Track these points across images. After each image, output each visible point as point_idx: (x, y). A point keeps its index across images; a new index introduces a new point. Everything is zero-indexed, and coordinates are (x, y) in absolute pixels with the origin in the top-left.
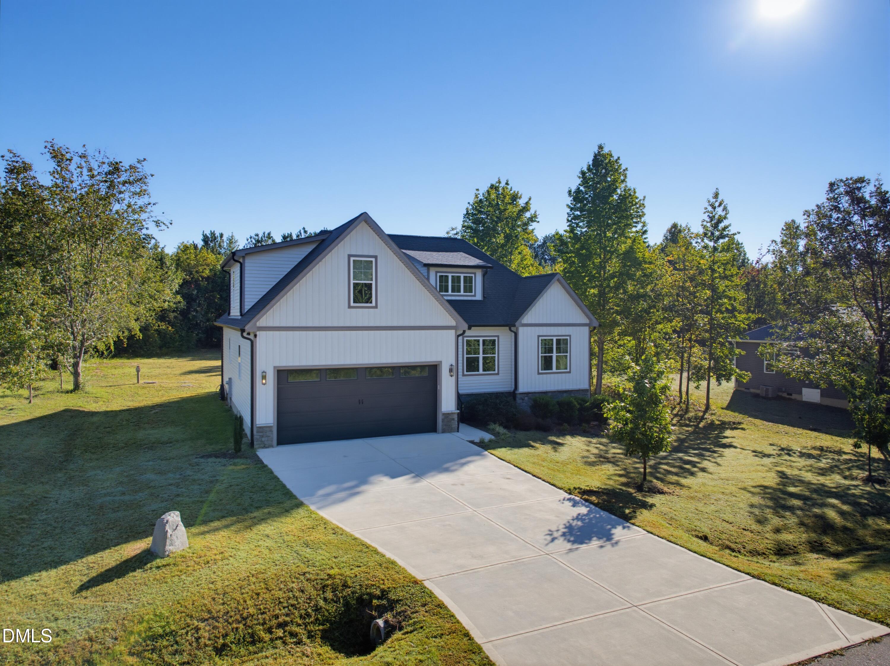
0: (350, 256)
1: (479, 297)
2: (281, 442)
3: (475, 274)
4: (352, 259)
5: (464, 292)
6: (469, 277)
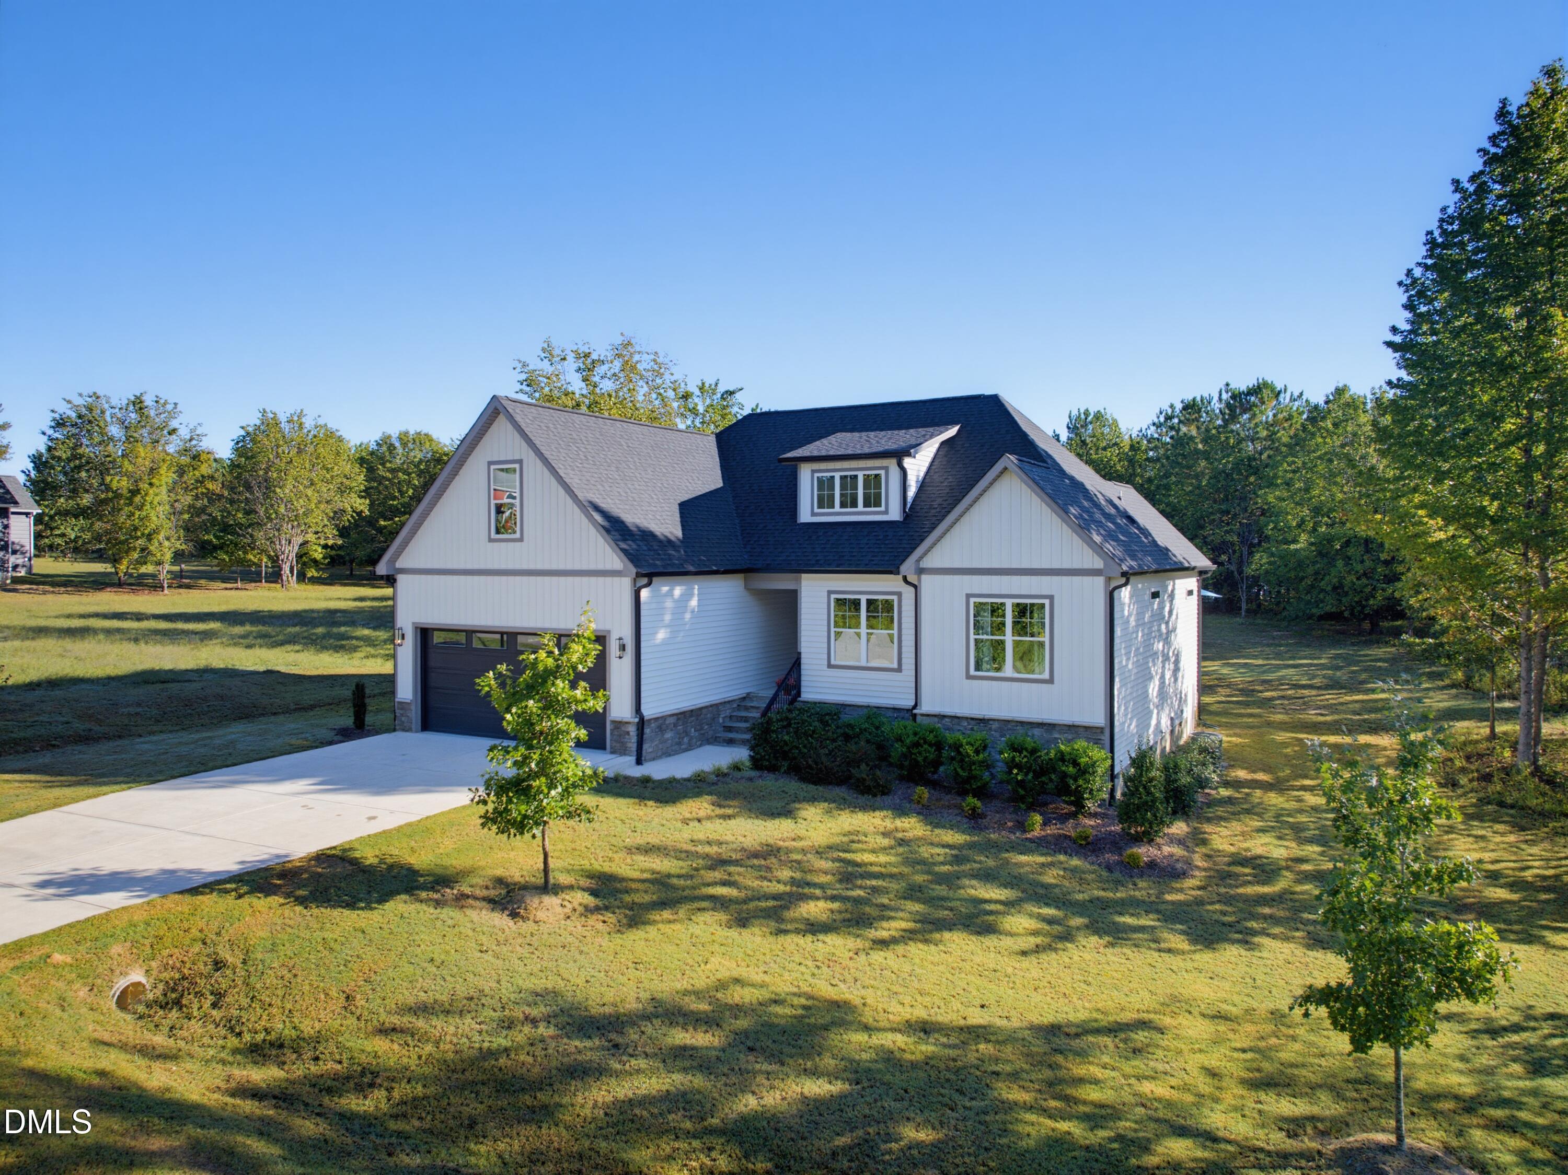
0: (489, 464)
1: (895, 514)
3: (886, 469)
4: (493, 467)
5: (865, 506)
6: (877, 476)
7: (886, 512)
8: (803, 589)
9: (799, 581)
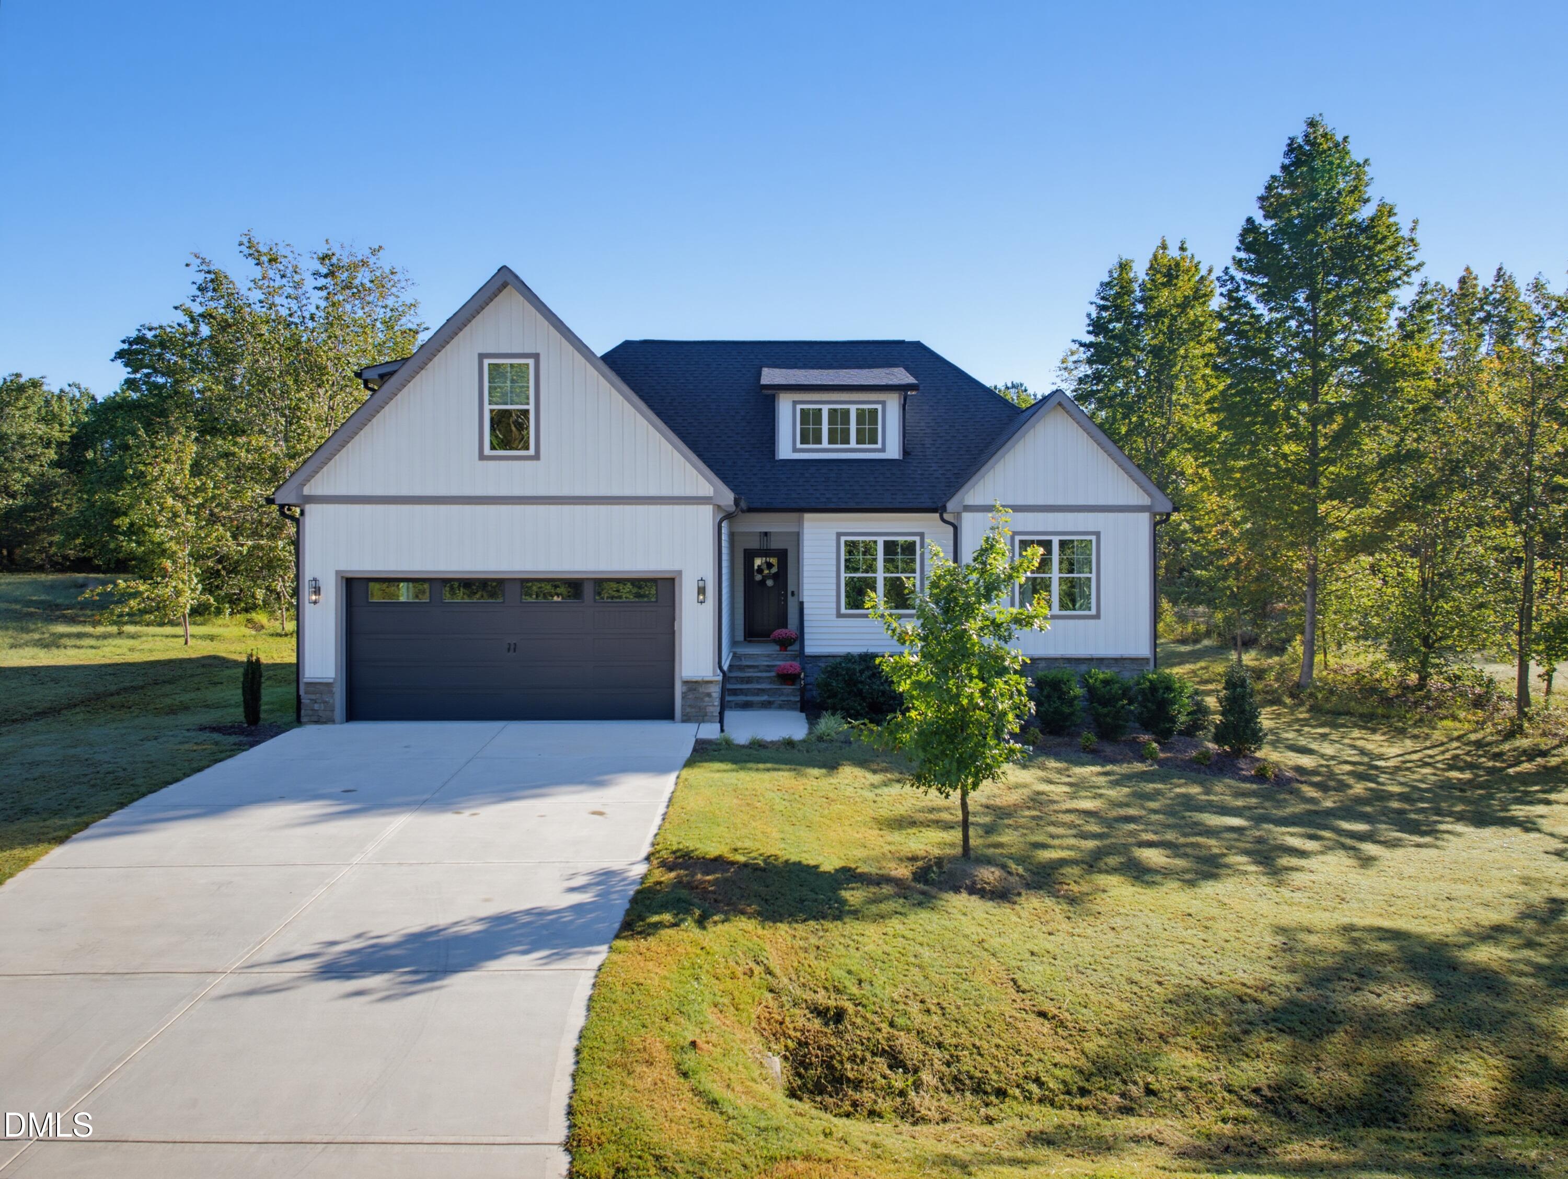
0: (482, 357)
1: (893, 451)
2: (354, 713)
3: (883, 403)
4: (486, 362)
5: (858, 442)
6: (870, 411)
7: (883, 450)
8: (806, 531)
9: (800, 522)
